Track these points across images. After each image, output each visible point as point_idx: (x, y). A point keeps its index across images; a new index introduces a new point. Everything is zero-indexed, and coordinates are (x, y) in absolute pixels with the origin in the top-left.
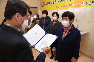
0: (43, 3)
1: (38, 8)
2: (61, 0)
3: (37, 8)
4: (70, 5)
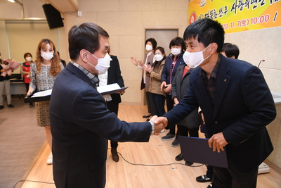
1: (180, 31)
2: (233, 8)
3: (177, 30)
4: (255, 21)
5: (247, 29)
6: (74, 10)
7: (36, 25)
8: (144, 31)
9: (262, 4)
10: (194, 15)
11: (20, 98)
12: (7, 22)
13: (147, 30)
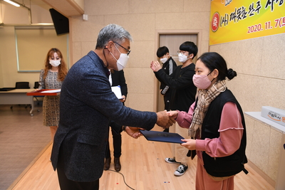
0: (215, 20)
2: (269, 3)
6: (79, 13)
7: (45, 31)
10: (217, 16)
11: (26, 107)
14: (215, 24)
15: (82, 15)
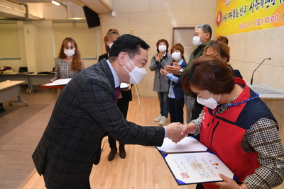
0: (219, 16)
2: (251, 7)
5: (261, 28)
6: (108, 11)
7: (77, 24)
8: (172, 29)
9: (274, 4)
10: (220, 13)
12: (54, 21)
13: (174, 29)
14: (219, 21)
15: (111, 12)
